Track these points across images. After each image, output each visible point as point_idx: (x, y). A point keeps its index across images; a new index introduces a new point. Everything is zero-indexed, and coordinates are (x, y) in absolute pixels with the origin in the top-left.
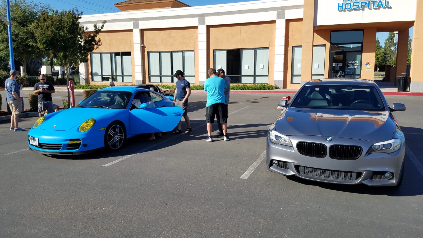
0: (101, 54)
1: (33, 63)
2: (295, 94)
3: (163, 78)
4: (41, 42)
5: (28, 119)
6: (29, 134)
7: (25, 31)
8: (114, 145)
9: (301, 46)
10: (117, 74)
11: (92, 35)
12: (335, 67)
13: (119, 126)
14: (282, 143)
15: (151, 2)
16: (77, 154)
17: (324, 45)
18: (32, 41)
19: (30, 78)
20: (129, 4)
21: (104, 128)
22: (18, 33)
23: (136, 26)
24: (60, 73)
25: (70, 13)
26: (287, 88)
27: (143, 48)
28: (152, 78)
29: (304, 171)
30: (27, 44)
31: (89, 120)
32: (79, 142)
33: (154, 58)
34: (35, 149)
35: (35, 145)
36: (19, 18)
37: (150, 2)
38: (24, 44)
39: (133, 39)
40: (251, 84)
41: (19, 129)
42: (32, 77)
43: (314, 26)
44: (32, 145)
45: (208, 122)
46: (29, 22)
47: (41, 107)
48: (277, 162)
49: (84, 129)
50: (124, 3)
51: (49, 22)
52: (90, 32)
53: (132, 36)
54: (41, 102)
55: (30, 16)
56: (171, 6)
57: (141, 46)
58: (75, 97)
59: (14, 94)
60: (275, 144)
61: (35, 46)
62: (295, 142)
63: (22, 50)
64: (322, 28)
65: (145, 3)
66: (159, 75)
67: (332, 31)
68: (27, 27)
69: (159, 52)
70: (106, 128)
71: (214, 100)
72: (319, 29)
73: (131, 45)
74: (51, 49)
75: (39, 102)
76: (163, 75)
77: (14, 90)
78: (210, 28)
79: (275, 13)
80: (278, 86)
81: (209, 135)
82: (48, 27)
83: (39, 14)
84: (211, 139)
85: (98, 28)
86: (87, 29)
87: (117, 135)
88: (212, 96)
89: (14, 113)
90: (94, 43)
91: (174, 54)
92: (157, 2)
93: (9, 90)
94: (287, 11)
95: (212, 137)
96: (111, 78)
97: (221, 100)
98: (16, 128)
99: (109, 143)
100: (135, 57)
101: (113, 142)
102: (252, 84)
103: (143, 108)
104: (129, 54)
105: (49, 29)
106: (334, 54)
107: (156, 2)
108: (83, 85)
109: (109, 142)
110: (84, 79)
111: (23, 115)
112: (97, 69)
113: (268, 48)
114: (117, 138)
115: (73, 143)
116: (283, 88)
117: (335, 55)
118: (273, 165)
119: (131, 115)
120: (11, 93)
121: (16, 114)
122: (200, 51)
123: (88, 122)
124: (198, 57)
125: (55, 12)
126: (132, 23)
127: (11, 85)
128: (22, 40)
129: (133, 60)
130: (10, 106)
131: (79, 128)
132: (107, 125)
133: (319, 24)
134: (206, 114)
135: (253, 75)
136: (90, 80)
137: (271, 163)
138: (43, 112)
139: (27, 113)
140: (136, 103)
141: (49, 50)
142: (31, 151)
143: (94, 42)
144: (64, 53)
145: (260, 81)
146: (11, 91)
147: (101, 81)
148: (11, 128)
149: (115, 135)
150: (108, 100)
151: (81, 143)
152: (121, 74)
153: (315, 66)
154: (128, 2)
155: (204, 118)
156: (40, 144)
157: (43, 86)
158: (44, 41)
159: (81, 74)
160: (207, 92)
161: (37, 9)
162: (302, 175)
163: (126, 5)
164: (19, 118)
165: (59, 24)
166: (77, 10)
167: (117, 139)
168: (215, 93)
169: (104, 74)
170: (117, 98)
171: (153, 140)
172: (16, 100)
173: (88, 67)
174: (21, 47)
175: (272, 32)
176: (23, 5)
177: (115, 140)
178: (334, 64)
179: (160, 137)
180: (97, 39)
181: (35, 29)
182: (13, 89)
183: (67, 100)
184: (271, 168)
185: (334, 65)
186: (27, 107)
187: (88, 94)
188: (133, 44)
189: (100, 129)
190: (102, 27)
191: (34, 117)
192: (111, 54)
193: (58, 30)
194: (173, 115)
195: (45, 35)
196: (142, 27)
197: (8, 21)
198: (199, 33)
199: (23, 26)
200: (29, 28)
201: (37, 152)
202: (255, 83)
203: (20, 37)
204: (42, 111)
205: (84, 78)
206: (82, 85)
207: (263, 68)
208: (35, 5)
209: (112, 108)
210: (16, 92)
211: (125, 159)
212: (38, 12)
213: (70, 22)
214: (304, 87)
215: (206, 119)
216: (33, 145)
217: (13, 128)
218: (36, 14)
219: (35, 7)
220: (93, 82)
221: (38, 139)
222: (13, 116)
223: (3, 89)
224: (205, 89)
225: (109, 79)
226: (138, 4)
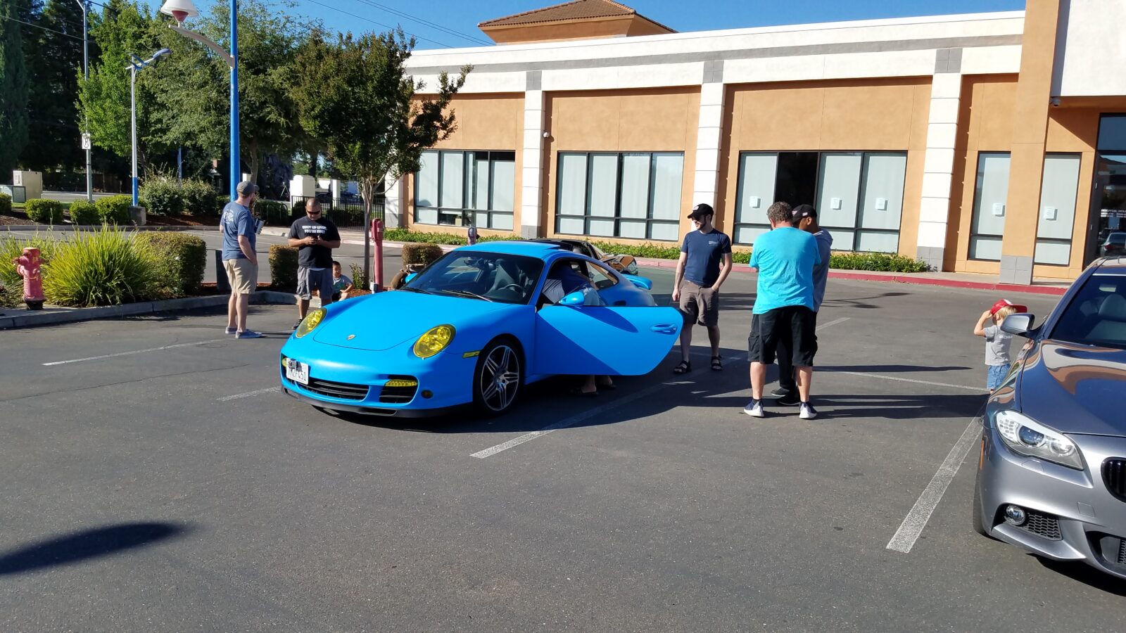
0: (441, 153)
1: (271, 168)
2: (1061, 297)
3: (593, 223)
4: (309, 113)
5: (268, 307)
6: (285, 351)
7: (261, 84)
8: (495, 400)
9: (1009, 152)
10: (476, 208)
11: (434, 102)
12: (1106, 219)
13: (511, 350)
14: (1045, 455)
15: (574, 21)
16: (404, 416)
17: (1078, 155)
18: (276, 112)
19: (265, 204)
20: (516, 26)
21: (474, 353)
22: (245, 90)
23: (534, 82)
24: (335, 195)
25: (384, 42)
26: (954, 272)
27: (547, 142)
28: (563, 221)
29: (1120, 552)
30: (264, 117)
31: (438, 327)
32: (413, 385)
33: (574, 168)
34: (297, 391)
35: (297, 382)
36: (249, 53)
37: (570, 21)
38: (256, 117)
39: (523, 119)
40: (843, 253)
41: (247, 334)
42: (270, 201)
43: (1052, 97)
44: (289, 380)
45: (756, 359)
46: (271, 62)
47: (305, 281)
48: (1022, 514)
49: (427, 350)
50: (506, 22)
51: (330, 62)
52: (430, 96)
53: (521, 109)
54: (306, 269)
55: (273, 48)
56: (627, 31)
57: (542, 135)
58: (385, 261)
59: (242, 242)
60: (1014, 453)
61: (283, 125)
62: (1096, 458)
63: (251, 132)
64: (1074, 105)
65: (559, 22)
66: (582, 213)
67: (1104, 115)
68: (266, 75)
69: (589, 154)
70: (478, 352)
71: (782, 295)
72: (1065, 105)
73: (518, 134)
74: (331, 135)
75: (300, 267)
76: (593, 214)
77: (243, 233)
78: (736, 92)
79: (932, 54)
80: (927, 264)
81: (756, 397)
82: (326, 78)
83: (295, 44)
84: (762, 408)
85: (450, 83)
86: (420, 85)
87: (504, 372)
88: (773, 284)
89: (238, 289)
90: (438, 124)
91: (627, 159)
92: (589, 20)
93: (230, 232)
94: (966, 51)
95: (763, 402)
96: (460, 217)
97: (803, 298)
98: (241, 331)
99: (483, 394)
100: (525, 165)
101: (494, 393)
102: (849, 253)
103: (571, 306)
104: (509, 156)
105: (331, 82)
106: (1108, 180)
107: (586, 20)
108: (392, 231)
109: (484, 391)
110: (395, 215)
111: (258, 298)
112: (427, 191)
113: (904, 153)
114: (502, 381)
115: (397, 385)
116: (945, 269)
117: (1111, 183)
118: (1005, 520)
119: (539, 324)
120: (235, 238)
121: (242, 295)
122: (699, 154)
123: (436, 334)
124: (693, 171)
125: (344, 38)
126: (523, 74)
127: (238, 219)
128: (251, 107)
129: (519, 172)
130: (228, 273)
131: (412, 347)
132: (482, 345)
133: (1068, 90)
134: (752, 335)
135: (853, 226)
136: (411, 218)
137: (1002, 514)
138: (309, 295)
139: (264, 294)
140: (550, 289)
141: (326, 135)
142: (286, 395)
143: (439, 121)
144: (362, 147)
145: (871, 244)
146: (236, 234)
147: (436, 223)
148: (227, 329)
149: (500, 371)
150: (474, 274)
151: (416, 387)
152: (486, 209)
153: (1047, 212)
154: (515, 18)
155: (744, 346)
156: (311, 380)
157: (311, 229)
158: (317, 110)
159: (389, 203)
160: (760, 270)
161: (295, 32)
162: (1112, 565)
163: (510, 26)
164: (250, 304)
165: (355, 68)
166: (402, 35)
167: (504, 384)
168: (786, 276)
169: (444, 206)
170: (501, 273)
171: (591, 395)
172: (246, 257)
173: (408, 185)
174: (247, 125)
175: (921, 108)
176: (258, 19)
177: (499, 387)
178: (1106, 210)
179: (608, 388)
180: (445, 113)
181: (285, 81)
182: (242, 230)
183: (363, 268)
184: (995, 528)
185: (1104, 213)
186: (265, 277)
187: (413, 255)
188: (523, 130)
189: (466, 355)
190: (460, 83)
191: (282, 304)
192: (465, 153)
193: (353, 86)
194: (651, 330)
195: (320, 96)
196: (548, 86)
197: (232, 56)
198: (702, 103)
199: (257, 73)
200: (269, 79)
201: (304, 400)
202: (857, 250)
203: (247, 100)
204: (305, 290)
205: (395, 213)
206: (388, 230)
207: (885, 209)
208: (288, 20)
209: (491, 299)
210: (247, 239)
211: (527, 444)
212: (294, 38)
213: (381, 67)
214: (1088, 280)
215: (751, 348)
216: (293, 381)
217: (233, 329)
218: (289, 42)
219: (288, 25)
220: (416, 224)
221: (309, 368)
222: (235, 299)
223: (216, 227)
224: (752, 262)
225: (456, 220)
226: (539, 24)
